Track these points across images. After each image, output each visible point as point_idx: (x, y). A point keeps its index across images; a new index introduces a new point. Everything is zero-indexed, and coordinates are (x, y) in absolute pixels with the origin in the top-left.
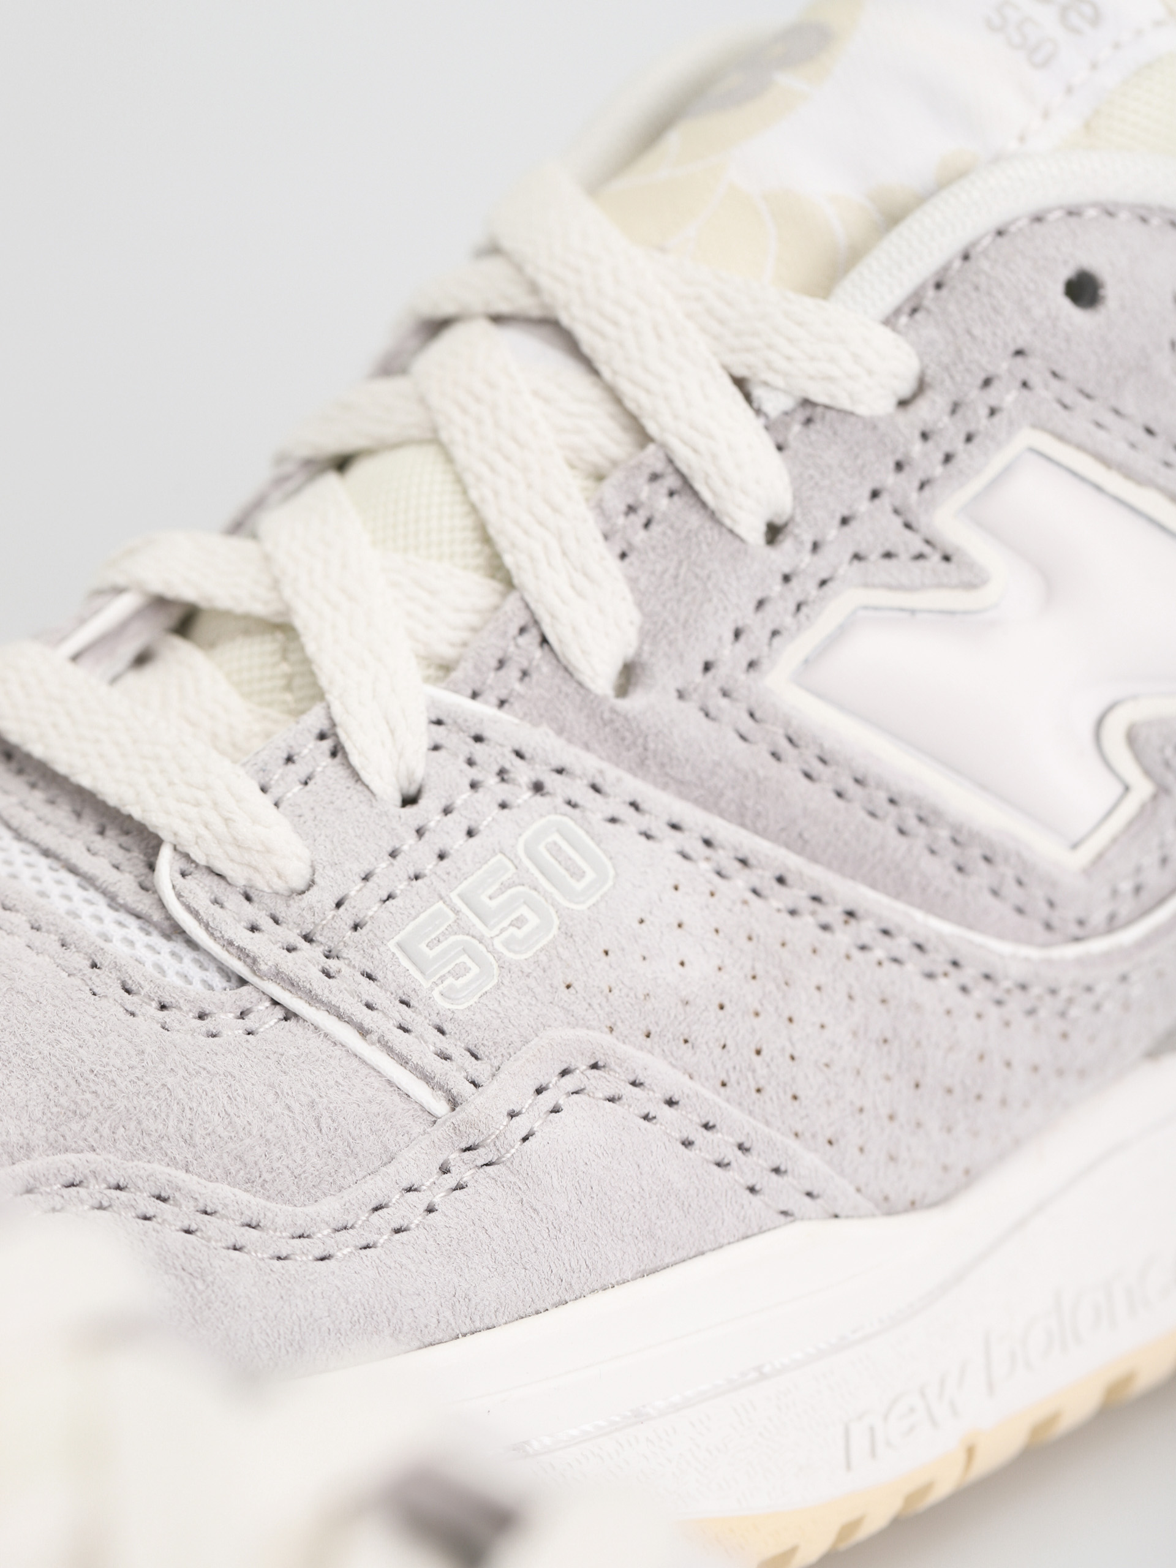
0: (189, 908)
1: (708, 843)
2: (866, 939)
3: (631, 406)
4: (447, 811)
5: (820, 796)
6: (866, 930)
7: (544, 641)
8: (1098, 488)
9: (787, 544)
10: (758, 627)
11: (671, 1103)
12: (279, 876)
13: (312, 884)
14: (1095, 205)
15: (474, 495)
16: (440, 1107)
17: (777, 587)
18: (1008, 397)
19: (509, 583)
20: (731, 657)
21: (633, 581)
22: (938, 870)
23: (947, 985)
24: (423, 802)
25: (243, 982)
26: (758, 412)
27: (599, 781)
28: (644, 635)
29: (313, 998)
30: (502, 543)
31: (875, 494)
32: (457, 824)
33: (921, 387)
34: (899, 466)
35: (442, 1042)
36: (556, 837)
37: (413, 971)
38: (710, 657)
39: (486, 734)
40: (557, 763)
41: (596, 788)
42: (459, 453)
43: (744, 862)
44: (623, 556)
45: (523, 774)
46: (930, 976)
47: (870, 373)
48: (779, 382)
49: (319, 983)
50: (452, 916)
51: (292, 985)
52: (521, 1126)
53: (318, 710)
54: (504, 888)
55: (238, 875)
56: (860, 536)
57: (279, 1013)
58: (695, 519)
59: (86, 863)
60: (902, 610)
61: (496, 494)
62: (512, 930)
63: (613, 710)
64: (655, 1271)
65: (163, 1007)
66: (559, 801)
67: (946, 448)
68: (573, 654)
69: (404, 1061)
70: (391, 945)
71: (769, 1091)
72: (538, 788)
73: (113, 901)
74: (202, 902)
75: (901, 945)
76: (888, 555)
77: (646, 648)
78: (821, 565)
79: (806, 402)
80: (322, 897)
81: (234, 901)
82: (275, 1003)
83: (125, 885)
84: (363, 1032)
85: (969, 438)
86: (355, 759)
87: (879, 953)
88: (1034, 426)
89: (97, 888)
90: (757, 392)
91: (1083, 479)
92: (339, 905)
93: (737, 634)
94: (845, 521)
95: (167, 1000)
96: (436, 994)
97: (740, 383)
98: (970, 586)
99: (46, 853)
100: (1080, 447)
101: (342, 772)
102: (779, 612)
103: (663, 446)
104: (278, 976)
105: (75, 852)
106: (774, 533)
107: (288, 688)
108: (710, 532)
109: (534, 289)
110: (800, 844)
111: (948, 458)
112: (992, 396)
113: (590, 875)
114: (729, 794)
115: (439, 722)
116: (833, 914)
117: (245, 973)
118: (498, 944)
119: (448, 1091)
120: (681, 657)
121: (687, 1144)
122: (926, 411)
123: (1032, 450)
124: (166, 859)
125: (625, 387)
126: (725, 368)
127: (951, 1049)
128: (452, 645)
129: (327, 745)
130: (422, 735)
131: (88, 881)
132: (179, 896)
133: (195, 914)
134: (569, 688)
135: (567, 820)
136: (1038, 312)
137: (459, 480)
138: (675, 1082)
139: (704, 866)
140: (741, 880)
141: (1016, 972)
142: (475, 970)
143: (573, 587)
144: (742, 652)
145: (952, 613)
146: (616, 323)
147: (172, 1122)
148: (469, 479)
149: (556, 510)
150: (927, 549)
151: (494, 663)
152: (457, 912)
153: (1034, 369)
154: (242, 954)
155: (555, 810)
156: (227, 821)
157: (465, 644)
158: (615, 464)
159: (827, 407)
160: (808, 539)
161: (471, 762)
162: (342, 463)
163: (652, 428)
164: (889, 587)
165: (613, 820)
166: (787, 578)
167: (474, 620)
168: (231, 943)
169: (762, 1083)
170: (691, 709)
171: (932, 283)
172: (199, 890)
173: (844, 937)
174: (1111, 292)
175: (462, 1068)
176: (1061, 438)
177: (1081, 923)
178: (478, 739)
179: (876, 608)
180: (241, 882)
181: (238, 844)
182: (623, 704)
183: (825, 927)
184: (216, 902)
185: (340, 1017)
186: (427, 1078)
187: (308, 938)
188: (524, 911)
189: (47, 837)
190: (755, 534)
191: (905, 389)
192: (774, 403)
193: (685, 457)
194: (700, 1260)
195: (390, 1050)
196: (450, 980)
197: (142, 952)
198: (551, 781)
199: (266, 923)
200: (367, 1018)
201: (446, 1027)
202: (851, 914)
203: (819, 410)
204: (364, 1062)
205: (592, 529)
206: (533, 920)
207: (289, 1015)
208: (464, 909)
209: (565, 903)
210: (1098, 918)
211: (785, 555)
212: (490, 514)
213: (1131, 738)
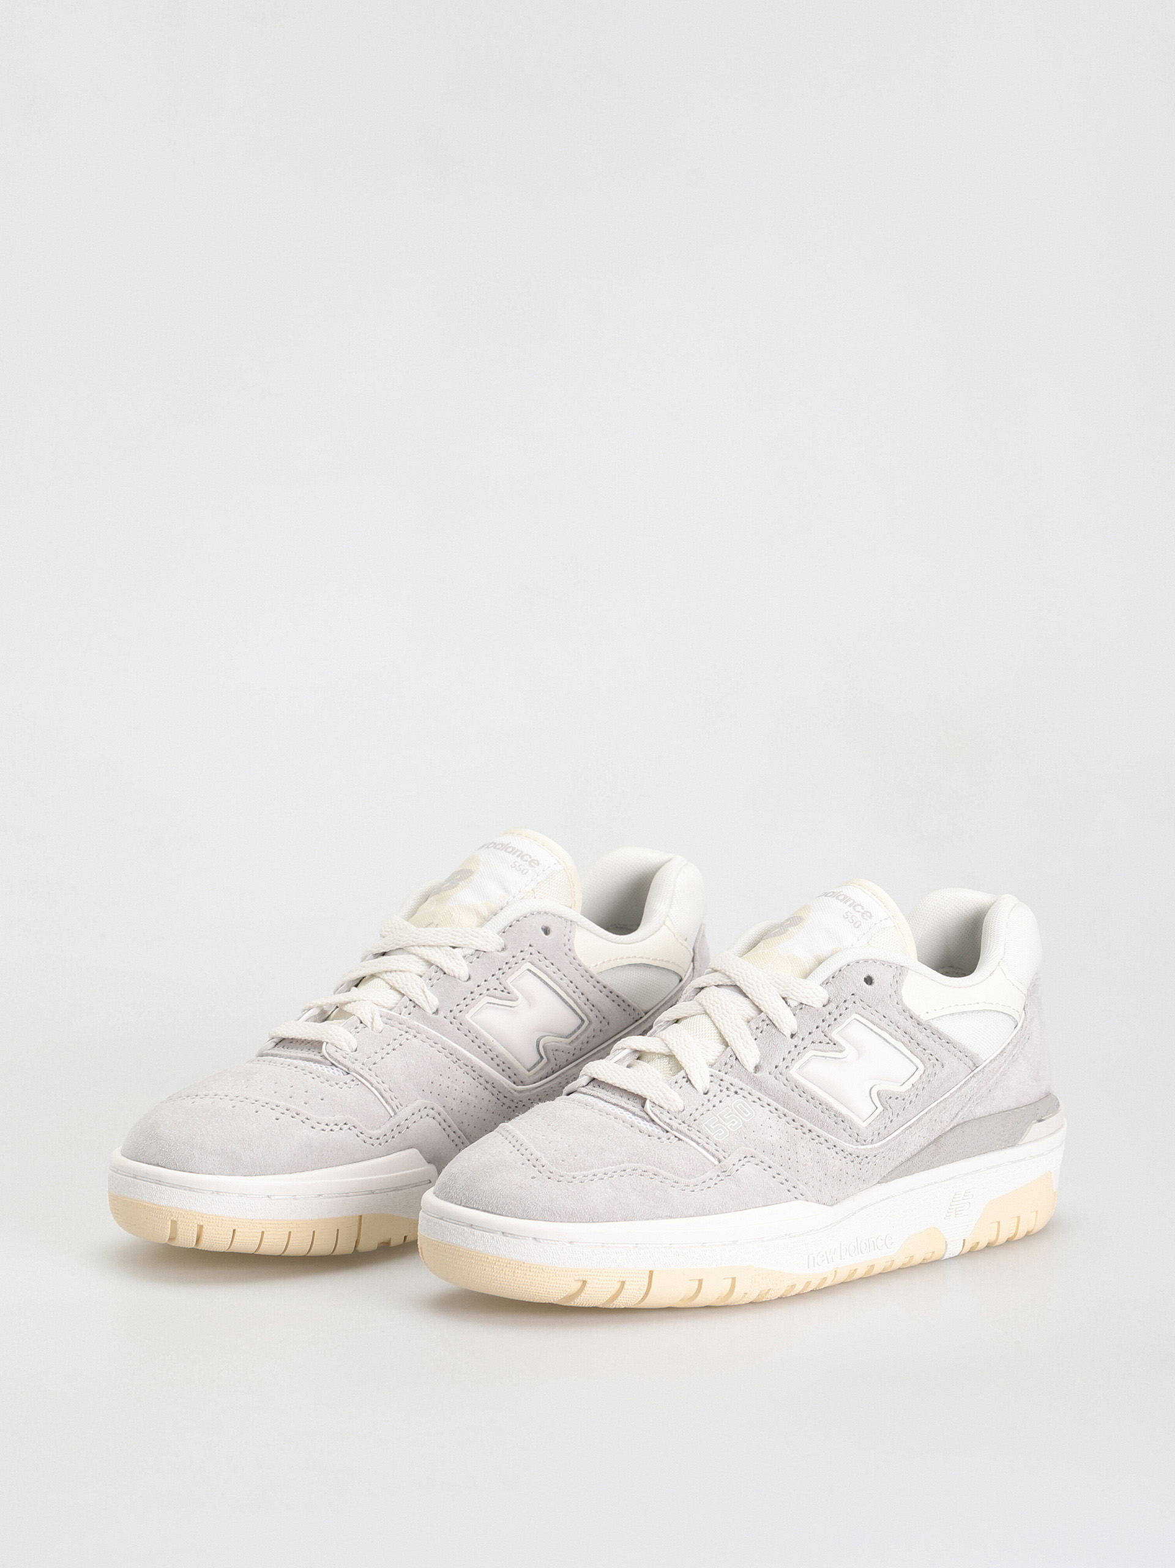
0: (655, 1114)
1: (776, 1109)
2: (814, 1137)
3: (757, 1004)
4: (715, 1096)
5: (803, 1101)
6: (814, 1135)
7: (737, 1058)
8: (871, 1030)
9: (796, 1038)
10: (789, 1058)
11: (770, 1167)
12: (677, 1107)
13: (683, 1110)
14: (871, 960)
15: (717, 1024)
16: (716, 1162)
17: (793, 1049)
18: (850, 1005)
19: (727, 1046)
20: (782, 1065)
21: (758, 1046)
22: (831, 1122)
23: (833, 1151)
24: (709, 1094)
25: (667, 1132)
26: (789, 1006)
27: (751, 1092)
28: (761, 1058)
29: (686, 1135)
30: (725, 1036)
31: (817, 1027)
32: (717, 1099)
33: (829, 1002)
34: (823, 1021)
35: (717, 1148)
36: (740, 1104)
37: (709, 1131)
38: (777, 1065)
39: (724, 1079)
40: (740, 1087)
41: (750, 1094)
42: (713, 1015)
43: (785, 1115)
44: (756, 1039)
45: (733, 1089)
46: (829, 1148)
47: (817, 997)
48: (795, 998)
49: (688, 1133)
50: (717, 1120)
51: (681, 1132)
52: (736, 1168)
53: (683, 1071)
54: (729, 1114)
55: (666, 1107)
56: (814, 1037)
57: (677, 1139)
58: (774, 1031)
59: (626, 1106)
60: (823, 1057)
61: (723, 1024)
62: (732, 1124)
63: (753, 1076)
64: (766, 1206)
65: (649, 1136)
66: (741, 1096)
67: (835, 1017)
68: (744, 1062)
69: (708, 1151)
70: (703, 1125)
71: (792, 1169)
72: (736, 1093)
73: (634, 1114)
74: (658, 1113)
75: (822, 1140)
76: (820, 1042)
77: (762, 1061)
78: (804, 1044)
79: (802, 1004)
80: (687, 1113)
81: (665, 1113)
82: (676, 1137)
83: (637, 1110)
84: (698, 1143)
85: (840, 1015)
86: (693, 1082)
87: (817, 1141)
88: (856, 1013)
89: (629, 1112)
90: (789, 1001)
91: (868, 1027)
92: (691, 1115)
93: (784, 1059)
94: (810, 1033)
95: (650, 1134)
96: (714, 1136)
97: (783, 998)
98: (841, 1051)
99: (615, 1104)
100: (867, 1019)
101: (690, 1086)
102: (794, 1054)
103: (766, 1013)
104: (678, 1130)
105: (623, 1104)
106: (792, 1036)
107: (671, 1070)
108: (777, 1034)
109: (729, 977)
110: (798, 1113)
111: (835, 1019)
112: (846, 1005)
113: (749, 1113)
114: (781, 1099)
115: (712, 1076)
116: (806, 1130)
117: (668, 1129)
118: (728, 1127)
119: (719, 1159)
120: (770, 1064)
121: (774, 1177)
122: (830, 1008)
123: (855, 1019)
124: (648, 1104)
125: (755, 999)
126: (781, 995)
127: (834, 1166)
128: (713, 1060)
129: (685, 1079)
130: (709, 1079)
131: (627, 1110)
132: (652, 1111)
133: (657, 1116)
134: (743, 1070)
135: (743, 1101)
136: (858, 985)
137: (713, 1022)
138: (771, 1163)
139: (775, 1114)
140: (784, 1119)
141: (850, 1150)
142: (723, 1132)
143: (744, 1046)
144: (785, 1064)
145: (835, 1058)
146: (752, 985)
147: (656, 1159)
148: (715, 1021)
149: (739, 1028)
150: (830, 1042)
151: (724, 1064)
152: (719, 1119)
153: (856, 998)
154: (668, 1125)
155: (740, 1098)
156: (663, 1094)
157: (716, 1060)
158: (753, 1018)
159: (806, 1005)
160: (801, 1037)
161: (720, 1086)
162: (677, 1021)
163: (763, 1009)
164: (821, 1051)
165: (754, 1102)
166: (796, 1046)
167: (719, 1054)
168: (665, 1122)
169: (790, 1167)
170: (772, 1077)
171: (831, 977)
172: (657, 1110)
173: (808, 1136)
174: (875, 981)
175: (721, 1154)
176: (863, 1016)
177: (865, 1141)
178: (722, 1080)
179: (817, 1056)
180: (667, 1109)
181: (667, 1099)
182: (755, 1075)
183: (804, 1133)
184: (661, 1113)
185: (692, 1140)
186: (713, 1155)
187: (684, 1122)
188: (734, 1120)
189: (614, 1101)
190: (789, 1036)
191: (825, 1002)
192: (793, 1004)
193: (771, 1016)
194: (776, 1205)
195: (704, 1148)
196: (718, 1134)
197: (642, 1124)
198: (739, 1091)
199: (673, 1118)
200: (699, 1141)
201: (717, 1144)
202: (810, 1131)
203: (804, 1006)
204: (698, 1151)
205: (748, 1032)
206: (737, 1122)
207: (680, 1139)
208: (720, 1119)
209: (743, 1119)
210: (869, 1140)
211: (795, 1041)
212: (722, 1029)
213: (878, 1094)
